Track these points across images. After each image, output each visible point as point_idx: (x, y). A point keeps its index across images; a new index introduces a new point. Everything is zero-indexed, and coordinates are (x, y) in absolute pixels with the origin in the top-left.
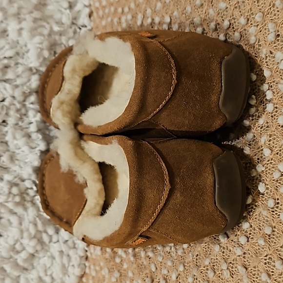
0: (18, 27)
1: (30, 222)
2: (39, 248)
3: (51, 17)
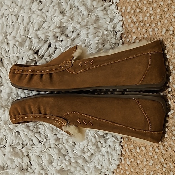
0: (87, 32)
1: (92, 137)
2: (96, 150)
3: (102, 26)
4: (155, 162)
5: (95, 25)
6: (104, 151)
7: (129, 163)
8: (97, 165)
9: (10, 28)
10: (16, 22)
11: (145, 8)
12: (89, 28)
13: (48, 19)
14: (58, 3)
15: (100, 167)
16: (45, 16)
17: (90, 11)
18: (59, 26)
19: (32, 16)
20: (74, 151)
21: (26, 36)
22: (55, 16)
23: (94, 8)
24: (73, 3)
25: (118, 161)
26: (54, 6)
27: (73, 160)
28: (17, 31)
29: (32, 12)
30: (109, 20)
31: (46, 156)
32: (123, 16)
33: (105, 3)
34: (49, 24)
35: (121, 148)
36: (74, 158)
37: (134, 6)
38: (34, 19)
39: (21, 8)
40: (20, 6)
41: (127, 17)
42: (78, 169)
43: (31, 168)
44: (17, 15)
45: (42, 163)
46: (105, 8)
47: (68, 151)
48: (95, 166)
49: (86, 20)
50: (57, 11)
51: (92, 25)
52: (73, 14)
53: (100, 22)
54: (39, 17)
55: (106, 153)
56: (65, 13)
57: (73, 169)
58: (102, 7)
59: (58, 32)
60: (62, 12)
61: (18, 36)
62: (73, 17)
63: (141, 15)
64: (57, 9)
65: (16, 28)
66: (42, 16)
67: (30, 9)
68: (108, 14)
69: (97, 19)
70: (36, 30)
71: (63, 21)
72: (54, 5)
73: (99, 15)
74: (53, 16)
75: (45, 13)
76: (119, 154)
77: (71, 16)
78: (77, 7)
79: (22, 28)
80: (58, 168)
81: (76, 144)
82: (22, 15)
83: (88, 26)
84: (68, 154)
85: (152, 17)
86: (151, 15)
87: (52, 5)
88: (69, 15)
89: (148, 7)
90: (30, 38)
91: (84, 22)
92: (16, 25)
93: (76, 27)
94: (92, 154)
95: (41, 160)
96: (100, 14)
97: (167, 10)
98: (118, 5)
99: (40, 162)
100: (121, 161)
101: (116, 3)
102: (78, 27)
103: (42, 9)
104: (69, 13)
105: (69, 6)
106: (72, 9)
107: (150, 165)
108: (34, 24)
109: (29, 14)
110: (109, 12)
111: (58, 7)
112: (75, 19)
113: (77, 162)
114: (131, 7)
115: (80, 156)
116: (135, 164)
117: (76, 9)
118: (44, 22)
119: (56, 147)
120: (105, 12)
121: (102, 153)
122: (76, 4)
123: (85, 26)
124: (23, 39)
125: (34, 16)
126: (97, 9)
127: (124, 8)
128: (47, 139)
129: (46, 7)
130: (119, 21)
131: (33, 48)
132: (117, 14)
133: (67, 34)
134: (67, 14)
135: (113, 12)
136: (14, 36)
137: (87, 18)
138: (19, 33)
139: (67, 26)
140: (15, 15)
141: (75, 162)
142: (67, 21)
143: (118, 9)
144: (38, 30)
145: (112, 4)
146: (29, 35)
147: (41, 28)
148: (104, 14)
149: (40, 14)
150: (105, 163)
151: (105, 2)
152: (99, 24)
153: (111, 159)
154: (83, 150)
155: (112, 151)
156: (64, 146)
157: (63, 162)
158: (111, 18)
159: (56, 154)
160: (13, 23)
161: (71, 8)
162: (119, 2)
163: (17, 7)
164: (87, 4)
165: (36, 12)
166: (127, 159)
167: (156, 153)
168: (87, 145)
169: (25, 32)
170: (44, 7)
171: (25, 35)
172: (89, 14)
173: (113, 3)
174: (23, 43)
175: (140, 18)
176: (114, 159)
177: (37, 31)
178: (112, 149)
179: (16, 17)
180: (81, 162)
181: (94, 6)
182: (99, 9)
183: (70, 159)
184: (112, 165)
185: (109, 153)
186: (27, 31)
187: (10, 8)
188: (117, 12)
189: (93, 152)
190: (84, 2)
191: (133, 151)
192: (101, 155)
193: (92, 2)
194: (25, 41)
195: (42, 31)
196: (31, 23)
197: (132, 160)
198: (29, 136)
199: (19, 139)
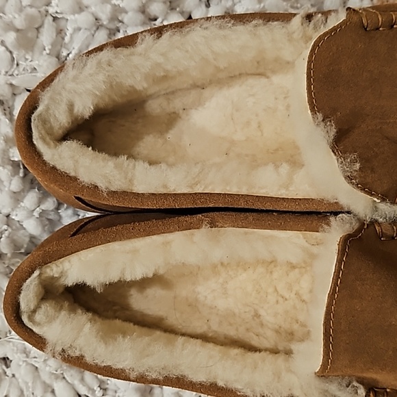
61: (10, 7)
90: (55, 19)
128: (105, 390)
131: (65, 54)
146: (53, 4)
171: (37, 4)
174: (30, 35)
198: (45, 377)
199: (11, 383)
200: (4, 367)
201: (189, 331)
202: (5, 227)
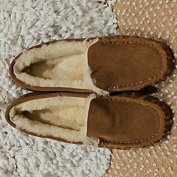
4: (146, 167)
5: (89, 27)
6: (92, 155)
7: (118, 168)
8: (85, 169)
9: (2, 24)
10: (8, 19)
11: (141, 13)
12: (83, 29)
13: (42, 18)
14: (52, 2)
15: (87, 172)
16: (39, 14)
17: (85, 12)
18: (52, 25)
19: (25, 13)
20: (62, 155)
21: (18, 34)
22: (49, 15)
23: (89, 9)
24: (68, 2)
25: (107, 166)
26: (48, 5)
27: (60, 164)
28: (9, 28)
29: (25, 10)
30: (104, 22)
31: (32, 159)
32: (117, 19)
33: (100, 5)
34: (42, 23)
35: (111, 152)
36: (62, 162)
37: (130, 10)
38: (27, 16)
39: (14, 4)
40: (13, 3)
41: (122, 20)
42: (65, 173)
43: (17, 171)
44: (9, 11)
45: (28, 166)
46: (100, 10)
47: (55, 155)
48: (83, 171)
49: (80, 21)
50: (51, 10)
51: (86, 26)
52: (67, 14)
53: (94, 23)
54: (32, 14)
55: (95, 157)
56: (59, 12)
57: (60, 174)
58: (97, 8)
59: (51, 31)
60: (56, 12)
61: (9, 33)
62: (67, 17)
63: (136, 19)
64: (51, 7)
65: (8, 25)
66: (35, 14)
67: (23, 6)
68: (102, 16)
69: (92, 21)
70: (29, 28)
71: (56, 20)
72: (48, 3)
73: (93, 16)
74: (47, 15)
75: (39, 11)
76: (108, 159)
77: (65, 16)
78: (72, 7)
79: (14, 25)
80: (45, 172)
81: (64, 148)
82: (14, 12)
83: (82, 27)
84: (56, 158)
85: (148, 22)
86: (146, 19)
87: (47, 3)
88: (64, 15)
89: (144, 12)
90: (22, 36)
91: (78, 23)
92: (8, 22)
93: (70, 27)
94: (81, 158)
95: (27, 163)
96: (95, 15)
97: (164, 15)
98: (113, 7)
99: (26, 165)
100: (110, 166)
101: (111, 5)
102: (72, 27)
103: (35, 7)
104: (63, 12)
105: (63, 6)
106: (66, 9)
107: (141, 169)
108: (27, 22)
109: (22, 11)
110: (104, 14)
111: (52, 5)
112: (70, 19)
113: (64, 166)
114: (127, 10)
115: (68, 160)
116: (125, 169)
117: (71, 9)
118: (37, 20)
119: (43, 150)
120: (100, 14)
121: (90, 158)
122: (71, 3)
123: (79, 26)
124: (15, 37)
125: (27, 13)
126: (92, 10)
127: (119, 11)
128: (34, 142)
129: (40, 5)
130: (114, 24)
131: (24, 46)
132: (111, 16)
133: (61, 34)
134: (61, 14)
135: (108, 15)
136: (6, 33)
137: (81, 18)
138: (10, 30)
139: (60, 26)
140: (7, 12)
141: (63, 166)
142: (61, 21)
143: (113, 12)
144: (31, 28)
145: (107, 7)
146: (21, 32)
147: (34, 26)
148: (99, 16)
149: (33, 12)
150: (93, 168)
151: (100, 3)
152: (93, 25)
153: (99, 164)
154: (72, 153)
155: (101, 155)
156: (52, 149)
157: (51, 166)
158: (106, 20)
159: (44, 157)
160: (5, 19)
161: (66, 7)
162: (114, 4)
163: (10, 3)
164: (82, 4)
165: (29, 10)
166: (117, 164)
167: (147, 158)
168: (76, 149)
169: (18, 30)
170: (38, 5)
171: (17, 32)
172: (84, 14)
173: (108, 5)
174: (15, 41)
175: (135, 22)
176: (103, 164)
177: (29, 30)
178: (101, 153)
179: (8, 13)
180: (68, 165)
181: (89, 7)
182: (94, 10)
183: (58, 163)
184: (100, 170)
185: (98, 157)
186: (19, 28)
187: (2, 4)
188: (112, 15)
189: (81, 156)
190: (79, 2)
191: (123, 155)
192: (89, 159)
193: (87, 3)
194: (17, 39)
195: (34, 29)
196: (23, 20)
197: (122, 165)
198: (17, 137)
199: (7, 139)
200: (6, 135)
201: (57, 125)
202: (7, 95)
